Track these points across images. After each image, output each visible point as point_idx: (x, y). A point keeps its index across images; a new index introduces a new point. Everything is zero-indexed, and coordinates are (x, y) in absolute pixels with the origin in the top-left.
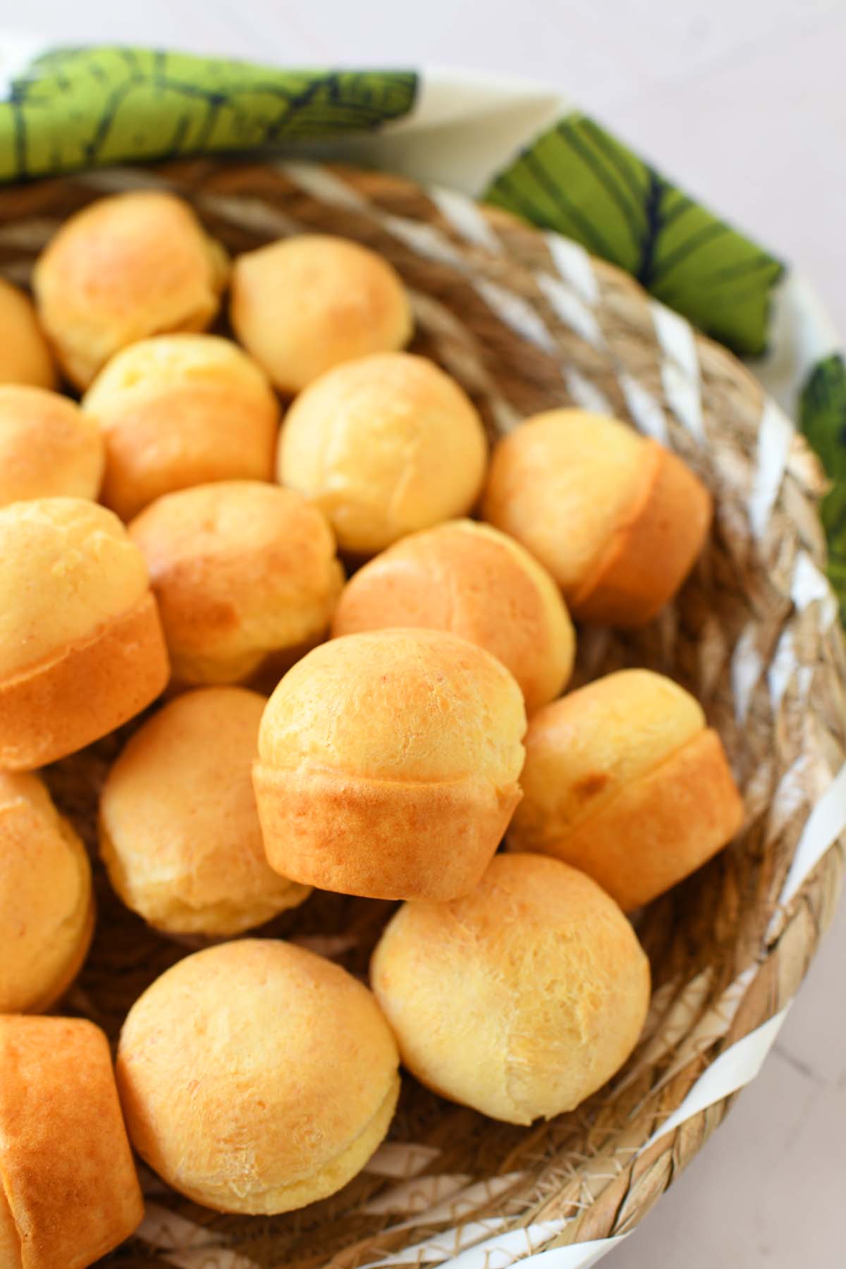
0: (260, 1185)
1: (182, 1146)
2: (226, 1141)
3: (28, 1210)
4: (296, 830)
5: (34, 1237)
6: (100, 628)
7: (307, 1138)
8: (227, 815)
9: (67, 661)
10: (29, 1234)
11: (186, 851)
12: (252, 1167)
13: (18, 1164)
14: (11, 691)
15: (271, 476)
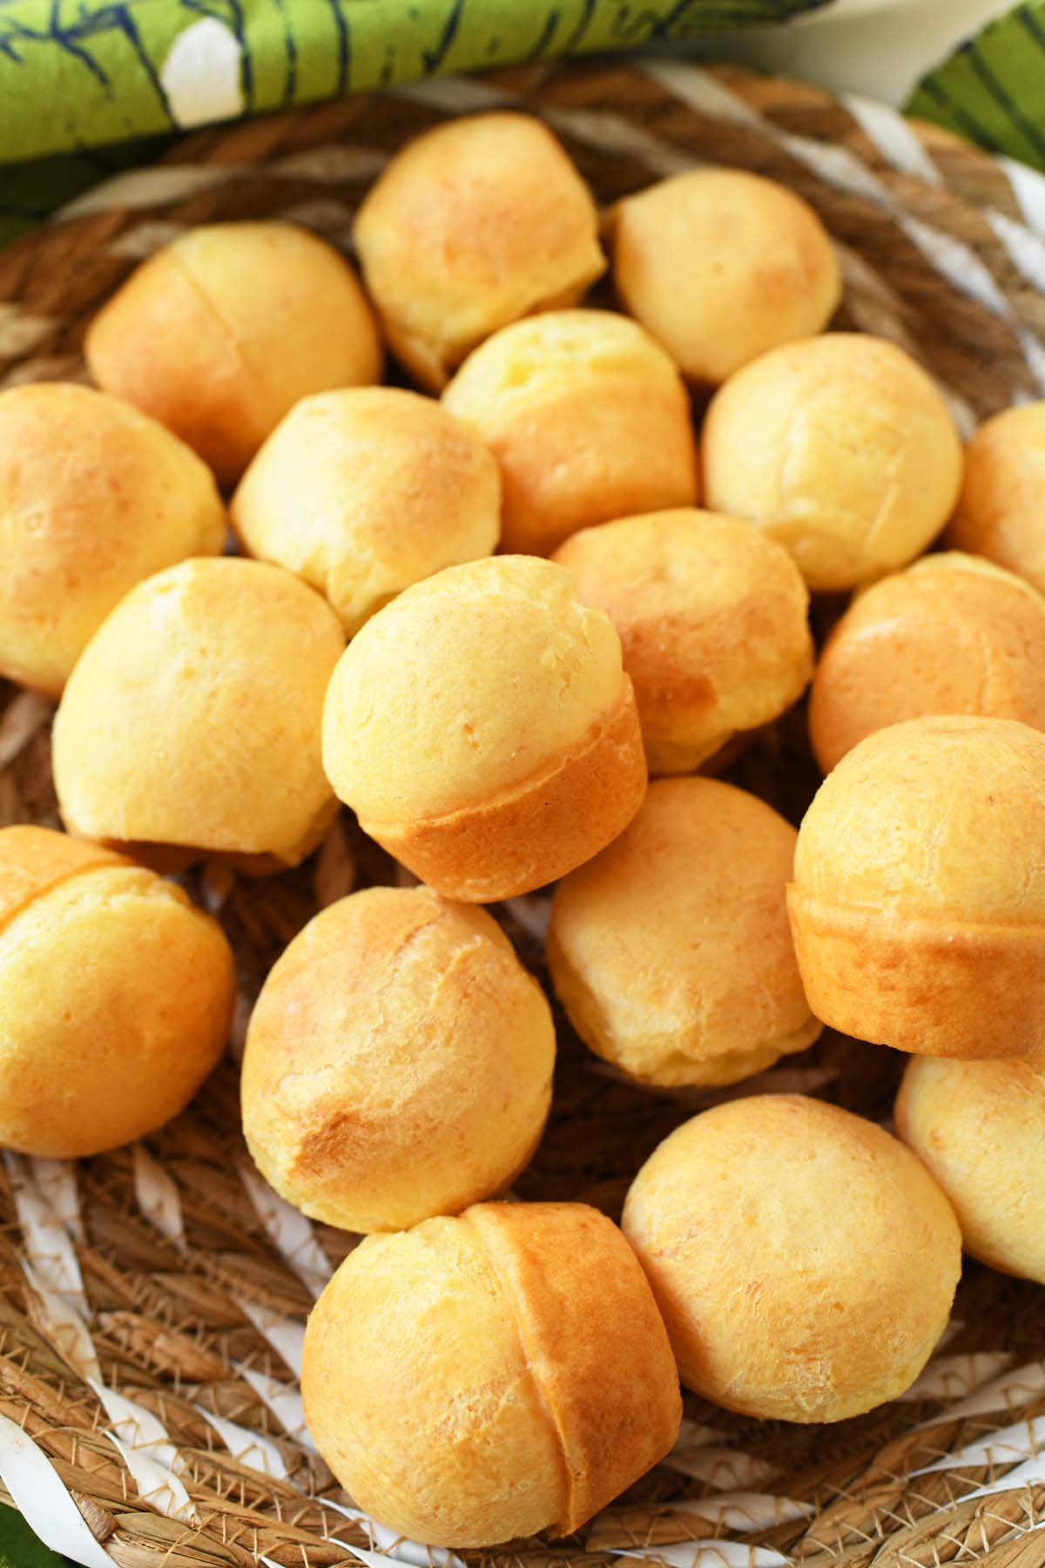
0: (834, 1396)
1: (741, 1357)
2: (797, 1351)
3: (583, 1447)
4: (880, 984)
5: (588, 1476)
6: (595, 730)
7: (890, 1342)
8: (738, 949)
9: (563, 776)
10: (584, 1473)
11: (693, 996)
12: (828, 1378)
13: (570, 1395)
14: (494, 815)
15: (700, 501)
